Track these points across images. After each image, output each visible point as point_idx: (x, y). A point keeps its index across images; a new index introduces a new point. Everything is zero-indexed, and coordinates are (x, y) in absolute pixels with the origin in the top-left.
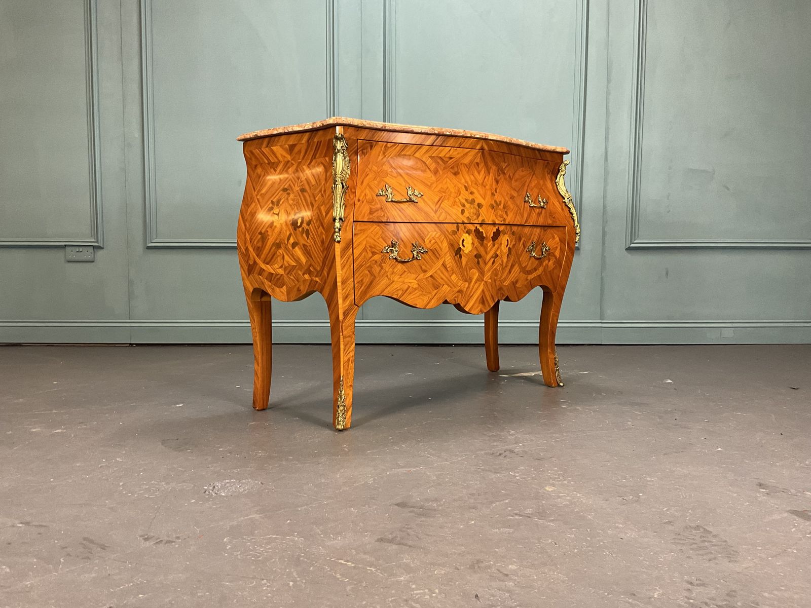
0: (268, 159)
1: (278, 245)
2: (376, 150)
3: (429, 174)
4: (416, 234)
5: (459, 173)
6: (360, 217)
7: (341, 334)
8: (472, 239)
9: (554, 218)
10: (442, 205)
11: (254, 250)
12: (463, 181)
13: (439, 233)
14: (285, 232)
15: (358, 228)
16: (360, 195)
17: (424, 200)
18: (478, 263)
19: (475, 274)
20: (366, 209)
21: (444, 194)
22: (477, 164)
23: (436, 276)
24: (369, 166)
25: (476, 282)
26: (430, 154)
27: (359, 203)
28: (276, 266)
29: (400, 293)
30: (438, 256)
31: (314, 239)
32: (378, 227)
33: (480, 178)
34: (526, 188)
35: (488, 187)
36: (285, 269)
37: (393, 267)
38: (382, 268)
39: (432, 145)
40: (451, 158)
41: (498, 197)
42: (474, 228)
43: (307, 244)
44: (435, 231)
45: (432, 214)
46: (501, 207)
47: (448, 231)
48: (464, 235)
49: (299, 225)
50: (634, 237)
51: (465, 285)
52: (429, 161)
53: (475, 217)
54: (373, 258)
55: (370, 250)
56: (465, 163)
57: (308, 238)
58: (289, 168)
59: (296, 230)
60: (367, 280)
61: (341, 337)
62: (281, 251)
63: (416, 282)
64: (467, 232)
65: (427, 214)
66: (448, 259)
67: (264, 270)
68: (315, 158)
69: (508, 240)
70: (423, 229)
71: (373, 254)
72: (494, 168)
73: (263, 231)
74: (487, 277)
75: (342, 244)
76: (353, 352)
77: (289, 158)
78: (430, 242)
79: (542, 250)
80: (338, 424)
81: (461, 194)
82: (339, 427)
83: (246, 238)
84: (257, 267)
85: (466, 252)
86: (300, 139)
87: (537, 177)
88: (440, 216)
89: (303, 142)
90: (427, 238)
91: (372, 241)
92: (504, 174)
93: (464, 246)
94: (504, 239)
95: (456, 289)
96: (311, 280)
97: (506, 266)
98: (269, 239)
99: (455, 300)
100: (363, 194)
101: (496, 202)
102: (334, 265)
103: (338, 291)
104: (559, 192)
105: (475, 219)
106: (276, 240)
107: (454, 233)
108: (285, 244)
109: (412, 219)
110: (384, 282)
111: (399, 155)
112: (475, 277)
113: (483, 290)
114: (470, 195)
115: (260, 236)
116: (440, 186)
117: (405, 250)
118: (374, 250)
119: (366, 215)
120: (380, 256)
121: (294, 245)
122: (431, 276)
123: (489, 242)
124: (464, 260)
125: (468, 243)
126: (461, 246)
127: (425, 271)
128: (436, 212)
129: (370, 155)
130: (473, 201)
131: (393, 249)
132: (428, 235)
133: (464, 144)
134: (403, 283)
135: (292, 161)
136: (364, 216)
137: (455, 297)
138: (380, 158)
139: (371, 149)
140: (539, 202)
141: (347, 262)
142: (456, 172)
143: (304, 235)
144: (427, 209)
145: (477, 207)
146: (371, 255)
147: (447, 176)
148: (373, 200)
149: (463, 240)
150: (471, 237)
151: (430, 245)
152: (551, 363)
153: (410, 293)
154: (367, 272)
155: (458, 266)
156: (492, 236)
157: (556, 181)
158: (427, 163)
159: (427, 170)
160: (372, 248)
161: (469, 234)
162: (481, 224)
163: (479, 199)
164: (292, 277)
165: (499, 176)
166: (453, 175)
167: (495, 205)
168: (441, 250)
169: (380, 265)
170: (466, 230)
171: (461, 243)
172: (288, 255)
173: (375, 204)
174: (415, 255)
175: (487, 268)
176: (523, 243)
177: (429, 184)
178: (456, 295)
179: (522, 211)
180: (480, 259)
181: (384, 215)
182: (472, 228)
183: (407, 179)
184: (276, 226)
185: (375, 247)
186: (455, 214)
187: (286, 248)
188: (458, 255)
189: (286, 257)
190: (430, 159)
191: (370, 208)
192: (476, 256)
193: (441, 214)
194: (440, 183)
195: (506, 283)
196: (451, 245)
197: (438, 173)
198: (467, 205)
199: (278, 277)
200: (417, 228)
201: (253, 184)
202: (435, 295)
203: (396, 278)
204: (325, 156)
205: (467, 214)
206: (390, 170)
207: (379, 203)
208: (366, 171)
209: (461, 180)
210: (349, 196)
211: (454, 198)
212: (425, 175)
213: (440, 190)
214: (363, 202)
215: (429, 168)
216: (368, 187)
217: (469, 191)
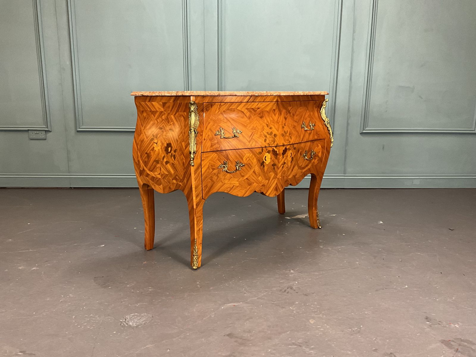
0: (150, 108)
1: (157, 162)
2: (215, 107)
3: (246, 119)
4: (238, 156)
5: (263, 117)
6: (205, 150)
7: (195, 216)
8: (271, 156)
9: (319, 134)
10: (253, 137)
11: (143, 162)
12: (266, 121)
13: (251, 154)
14: (161, 154)
15: (205, 156)
16: (205, 136)
17: (242, 135)
18: (274, 168)
19: (272, 175)
20: (209, 144)
21: (254, 130)
22: (274, 110)
23: (249, 178)
24: (211, 118)
25: (272, 179)
26: (246, 107)
27: (204, 141)
28: (156, 173)
29: (229, 189)
30: (251, 167)
31: (178, 161)
32: (216, 154)
33: (276, 118)
34: (302, 119)
35: (280, 123)
36: (162, 175)
37: (225, 175)
38: (218, 177)
39: (248, 102)
40: (259, 108)
41: (286, 129)
42: (272, 149)
43: (175, 163)
44: (249, 153)
45: (248, 143)
46: (288, 134)
47: (256, 152)
48: (266, 154)
49: (169, 151)
50: (366, 127)
51: (266, 182)
52: (246, 111)
53: (272, 143)
54: (213, 172)
55: (211, 168)
56: (267, 110)
57: (175, 160)
58: (162, 115)
59: (167, 154)
60: (209, 185)
61: (195, 217)
62: (159, 165)
63: (238, 183)
64: (268, 152)
65: (245, 144)
66: (257, 168)
67: (149, 174)
68: (178, 112)
69: (291, 153)
70: (242, 153)
71: (213, 170)
72: (284, 111)
73: (148, 152)
74: (279, 176)
75: (195, 167)
76: (202, 225)
77: (162, 109)
78: (246, 159)
79: (311, 154)
80: (194, 266)
81: (265, 130)
82: (195, 268)
83: (138, 155)
84: (145, 173)
85: (267, 163)
86: (169, 100)
87: (309, 111)
88: (252, 144)
89: (171, 102)
90: (244, 158)
91: (212, 163)
92: (290, 113)
93: (266, 160)
94: (289, 153)
95: (261, 185)
96: (177, 184)
97: (290, 168)
98: (152, 157)
99: (260, 190)
100: (207, 135)
101: (285, 132)
102: (190, 178)
103: (193, 193)
104: (322, 118)
105: (273, 144)
106: (156, 158)
107: (260, 153)
108: (161, 161)
109: (236, 148)
110: (220, 184)
111: (228, 109)
112: (272, 177)
113: (277, 184)
114: (270, 130)
115: (146, 155)
116: (252, 126)
117: (231, 165)
118: (214, 167)
119: (209, 148)
120: (217, 170)
121: (167, 163)
122: (247, 179)
123: (280, 156)
124: (266, 168)
125: (268, 158)
126: (264, 161)
127: (243, 176)
128: (249, 142)
129: (211, 110)
130: (271, 133)
131: (225, 165)
132: (245, 156)
133: (267, 99)
134: (231, 184)
135: (164, 112)
136: (208, 149)
137: (261, 189)
138: (217, 111)
139: (211, 107)
140: (310, 126)
141: (198, 176)
142: (262, 116)
143: (173, 158)
144: (245, 140)
145: (274, 137)
146: (212, 170)
147: (256, 120)
148: (213, 138)
149: (266, 157)
150: (270, 155)
151: (246, 161)
152: (314, 215)
153: (235, 189)
154: (210, 180)
155: (262, 171)
156: (282, 152)
157: (321, 111)
158: (244, 112)
159: (245, 116)
160: (213, 166)
161: (269, 153)
162: (276, 147)
163: (275, 132)
164: (166, 181)
165: (287, 115)
166: (260, 118)
167: (284, 134)
168: (253, 163)
169: (217, 176)
170: (267, 151)
171: (264, 159)
172: (163, 168)
173: (214, 140)
174: (237, 168)
175: (279, 171)
176: (300, 153)
177: (246, 125)
178: (261, 188)
179: (300, 134)
180: (275, 167)
181: (219, 147)
182: (271, 149)
183: (233, 123)
184: (155, 150)
185: (214, 166)
186: (261, 143)
187: (162, 164)
188: (262, 166)
189: (162, 169)
190: (246, 110)
191: (211, 143)
192: (273, 165)
193: (252, 143)
194: (252, 124)
195: (290, 177)
196: (259, 160)
197: (251, 118)
198: (268, 136)
199: (158, 179)
200: (238, 152)
201: (141, 122)
202: (249, 189)
203: (226, 182)
204: (184, 111)
205: (268, 141)
206: (223, 119)
207: (216, 140)
208: (209, 121)
209: (264, 121)
210: (199, 138)
211: (261, 132)
212: (243, 120)
213: (252, 128)
214: (207, 140)
215: (246, 116)
216: (210, 131)
217: (269, 127)
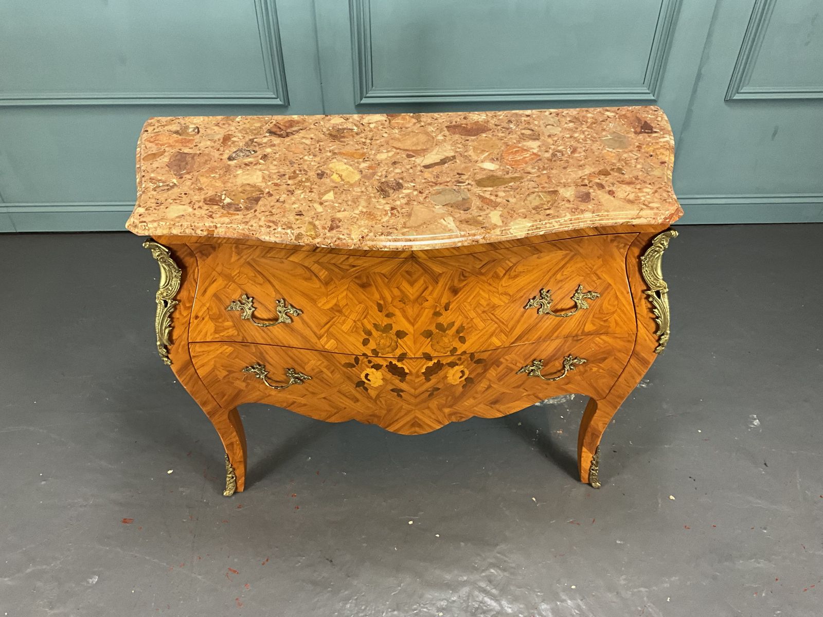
2: (225, 250)
3: (317, 284)
4: (289, 359)
5: (370, 285)
6: (198, 338)
8: (384, 374)
10: (331, 329)
12: (376, 296)
13: (326, 363)
16: (199, 311)
17: (302, 319)
18: (400, 396)
20: (208, 327)
21: (338, 314)
24: (219, 269)
26: (314, 259)
27: (196, 321)
29: (285, 404)
30: (329, 384)
32: (231, 347)
33: (413, 291)
35: (428, 303)
40: (353, 266)
41: (449, 318)
42: (386, 363)
44: (320, 359)
45: (314, 339)
46: (451, 332)
47: (339, 361)
48: (369, 369)
51: (380, 412)
52: (315, 267)
53: (388, 349)
54: (231, 376)
55: (223, 370)
56: (383, 272)
60: (230, 393)
64: (373, 367)
65: (306, 339)
66: (346, 388)
69: (462, 372)
70: (298, 354)
76: (237, 439)
78: (313, 369)
79: (563, 364)
81: (369, 317)
85: (375, 386)
88: (325, 343)
90: (308, 366)
91: (224, 361)
93: (369, 380)
94: (452, 371)
97: (461, 396)
99: (368, 421)
100: (205, 308)
101: (439, 326)
105: (389, 352)
107: (351, 365)
109: (282, 343)
110: (258, 393)
111: (264, 256)
114: (385, 318)
116: (334, 301)
117: (276, 372)
119: (209, 334)
120: (242, 374)
122: (325, 398)
123: (416, 377)
124: (372, 392)
125: (375, 377)
126: (365, 380)
127: (313, 393)
128: (319, 338)
129: (217, 255)
130: (389, 327)
132: (308, 362)
134: (286, 398)
136: (204, 337)
138: (234, 259)
142: (365, 284)
144: (305, 333)
145: (395, 337)
146: (227, 373)
147: (347, 289)
148: (220, 316)
149: (367, 375)
150: (380, 372)
151: (313, 372)
153: (300, 407)
154: (226, 387)
155: (363, 396)
156: (424, 370)
158: (312, 269)
159: (314, 278)
160: (227, 367)
161: (377, 369)
162: (399, 359)
163: (402, 325)
165: (462, 281)
166: (358, 287)
167: (436, 331)
168: (332, 379)
169: (245, 382)
170: (372, 364)
171: (363, 378)
173: (223, 321)
175: (418, 399)
176: (508, 366)
177: (316, 297)
178: (369, 417)
179: (511, 326)
180: (401, 393)
181: (239, 335)
182: (383, 362)
183: (280, 289)
185: (230, 366)
186: (352, 344)
188: (362, 387)
190: (316, 265)
191: (217, 325)
192: (393, 390)
193: (328, 340)
194: (334, 297)
196: (348, 377)
197: (332, 283)
198: (374, 332)
200: (289, 352)
202: (336, 413)
205: (372, 345)
206: (254, 275)
207: (230, 319)
208: (212, 276)
209: (373, 295)
210: (180, 313)
211: (355, 321)
212: (309, 284)
213: (332, 308)
214: (203, 319)
215: (317, 276)
216: (214, 298)
217: (385, 312)
